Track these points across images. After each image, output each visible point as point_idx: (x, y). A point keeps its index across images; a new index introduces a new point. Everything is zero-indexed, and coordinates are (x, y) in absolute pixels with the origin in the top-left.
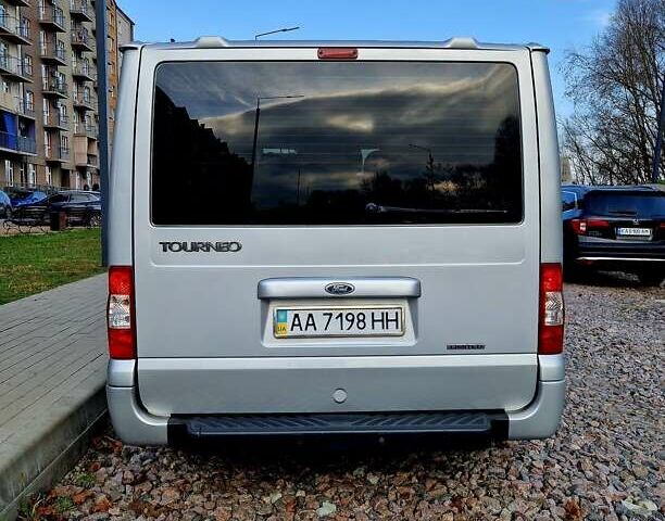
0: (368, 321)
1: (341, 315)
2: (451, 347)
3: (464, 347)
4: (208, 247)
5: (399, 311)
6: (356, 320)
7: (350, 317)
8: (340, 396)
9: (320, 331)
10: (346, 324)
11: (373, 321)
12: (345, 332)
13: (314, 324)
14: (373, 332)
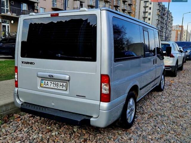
0: (59, 85)
1: (53, 83)
2: (77, 96)
3: (80, 96)
4: (29, 63)
5: (66, 84)
6: (56, 85)
7: (55, 84)
8: (53, 104)
9: (49, 86)
10: (54, 85)
11: (60, 85)
12: (54, 87)
13: (48, 85)
14: (60, 88)
